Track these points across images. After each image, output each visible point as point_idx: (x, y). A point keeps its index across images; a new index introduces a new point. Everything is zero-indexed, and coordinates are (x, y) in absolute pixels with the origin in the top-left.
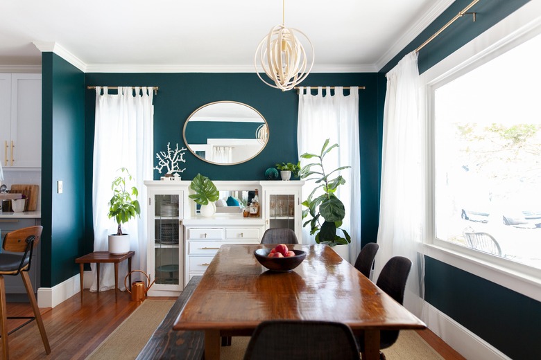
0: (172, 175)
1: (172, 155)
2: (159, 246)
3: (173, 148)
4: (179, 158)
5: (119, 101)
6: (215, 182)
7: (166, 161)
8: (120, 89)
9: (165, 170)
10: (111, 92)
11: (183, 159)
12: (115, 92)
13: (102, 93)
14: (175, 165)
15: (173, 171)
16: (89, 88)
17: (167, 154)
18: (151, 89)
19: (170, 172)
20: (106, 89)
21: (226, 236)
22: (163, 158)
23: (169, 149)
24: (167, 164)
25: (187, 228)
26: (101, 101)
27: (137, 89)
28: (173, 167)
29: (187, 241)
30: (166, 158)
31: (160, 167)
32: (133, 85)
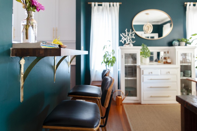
0: (129, 44)
1: (128, 35)
2: (127, 78)
3: (128, 31)
4: (132, 36)
5: (103, 9)
6: (149, 48)
7: (125, 37)
8: (103, 4)
9: (125, 42)
10: (99, 5)
11: (134, 36)
12: (101, 5)
13: (95, 5)
14: (129, 39)
15: (129, 42)
16: (89, 3)
17: (126, 34)
18: (118, 4)
19: (127, 43)
20: (97, 4)
21: (161, 73)
22: (124, 36)
23: (126, 32)
24: (126, 39)
25: (142, 70)
26: (94, 9)
27: (111, 4)
28: (129, 40)
29: (142, 76)
30: (125, 36)
31: (123, 40)
32: (110, 2)
